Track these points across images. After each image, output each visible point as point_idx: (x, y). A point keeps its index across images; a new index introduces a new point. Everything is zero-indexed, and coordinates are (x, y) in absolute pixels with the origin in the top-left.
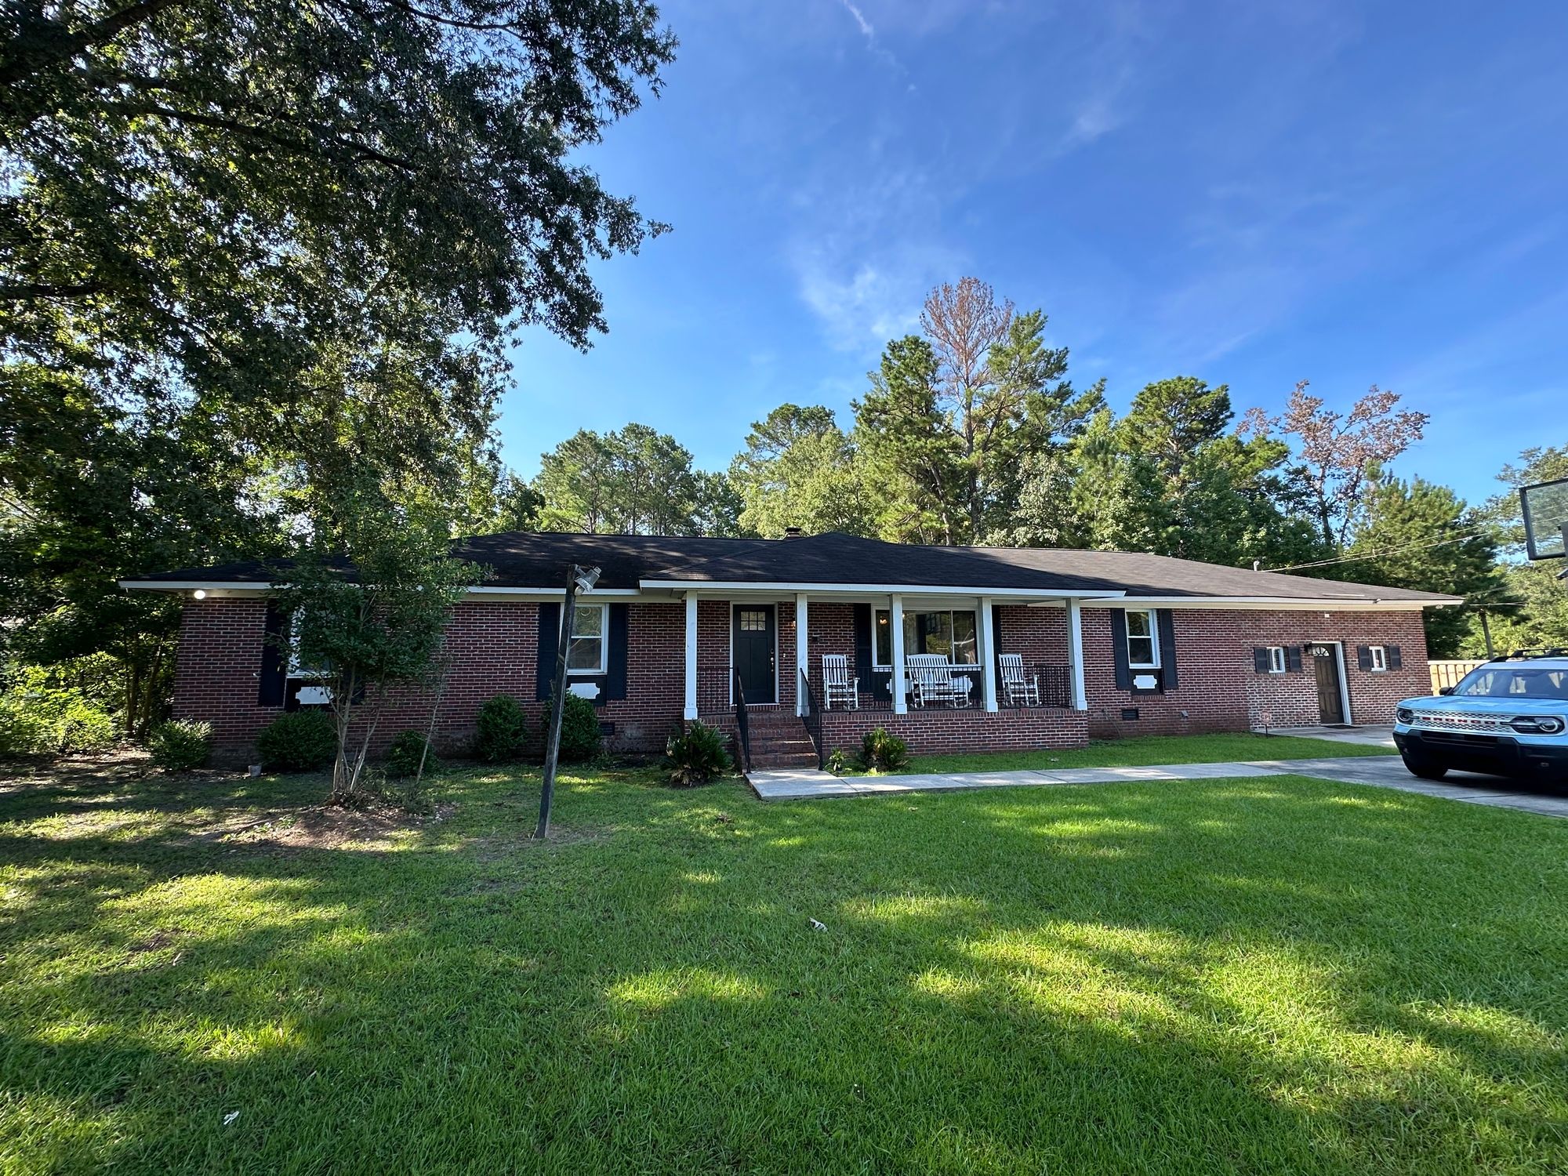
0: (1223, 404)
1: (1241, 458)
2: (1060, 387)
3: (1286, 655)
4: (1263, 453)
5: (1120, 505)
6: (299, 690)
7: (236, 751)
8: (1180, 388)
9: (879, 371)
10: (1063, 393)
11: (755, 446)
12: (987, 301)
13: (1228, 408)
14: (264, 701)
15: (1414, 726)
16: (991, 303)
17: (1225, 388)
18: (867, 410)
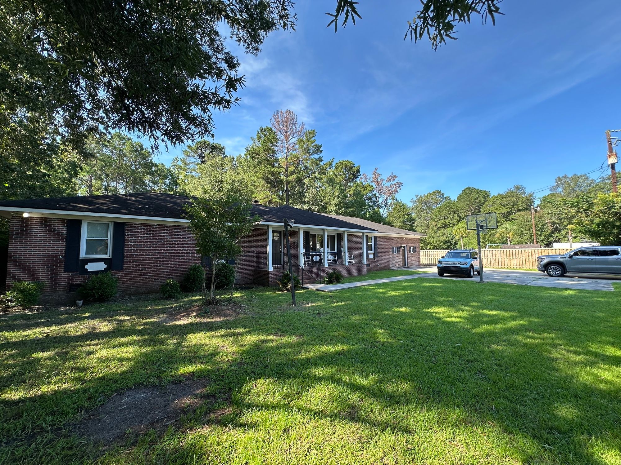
0: (358, 171)
1: (363, 189)
2: (319, 158)
3: (397, 249)
4: (369, 188)
5: (336, 200)
6: (87, 264)
8: (348, 164)
9: (255, 137)
10: (320, 159)
12: (295, 120)
15: (443, 265)
16: (296, 122)
17: (359, 166)
18: (252, 152)
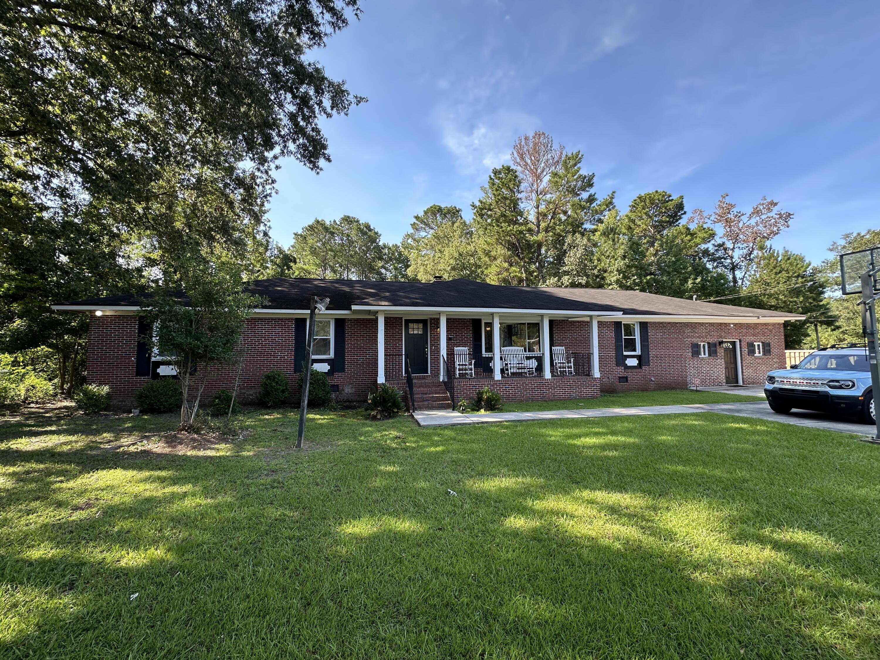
0: (680, 207)
1: (689, 237)
2: (590, 196)
3: (709, 347)
4: (701, 235)
5: (621, 264)
6: (159, 367)
7: (125, 401)
8: (656, 197)
9: (487, 186)
10: (591, 199)
11: (417, 229)
12: (549, 145)
13: (683, 209)
14: (139, 373)
15: (776, 385)
16: (551, 147)
17: (682, 197)
18: (480, 208)
